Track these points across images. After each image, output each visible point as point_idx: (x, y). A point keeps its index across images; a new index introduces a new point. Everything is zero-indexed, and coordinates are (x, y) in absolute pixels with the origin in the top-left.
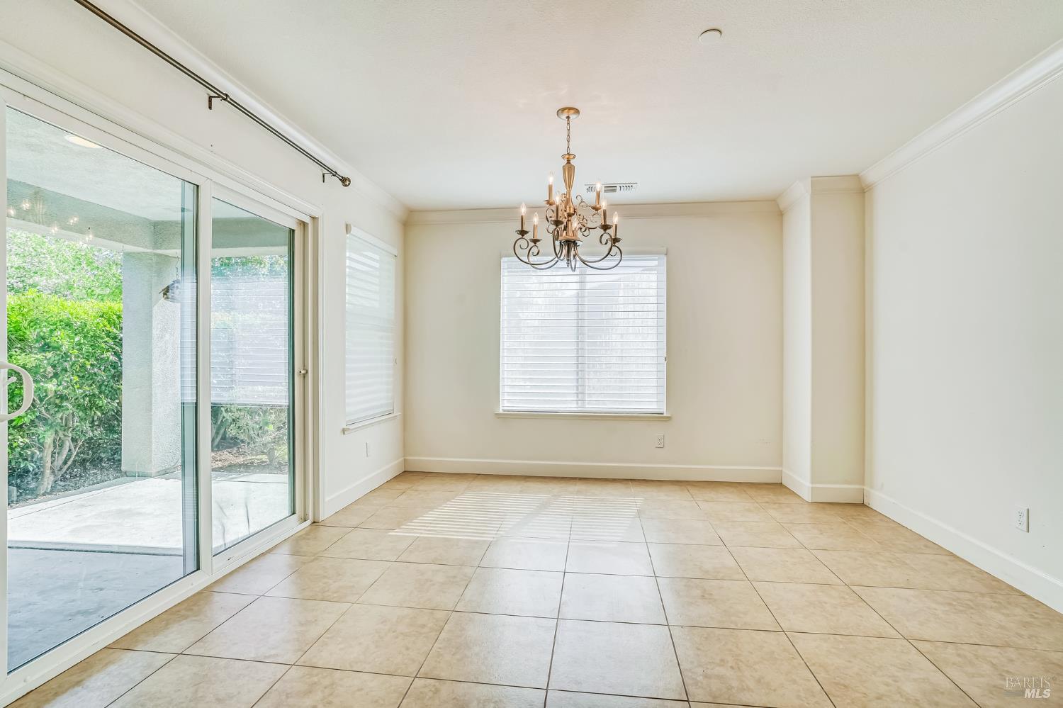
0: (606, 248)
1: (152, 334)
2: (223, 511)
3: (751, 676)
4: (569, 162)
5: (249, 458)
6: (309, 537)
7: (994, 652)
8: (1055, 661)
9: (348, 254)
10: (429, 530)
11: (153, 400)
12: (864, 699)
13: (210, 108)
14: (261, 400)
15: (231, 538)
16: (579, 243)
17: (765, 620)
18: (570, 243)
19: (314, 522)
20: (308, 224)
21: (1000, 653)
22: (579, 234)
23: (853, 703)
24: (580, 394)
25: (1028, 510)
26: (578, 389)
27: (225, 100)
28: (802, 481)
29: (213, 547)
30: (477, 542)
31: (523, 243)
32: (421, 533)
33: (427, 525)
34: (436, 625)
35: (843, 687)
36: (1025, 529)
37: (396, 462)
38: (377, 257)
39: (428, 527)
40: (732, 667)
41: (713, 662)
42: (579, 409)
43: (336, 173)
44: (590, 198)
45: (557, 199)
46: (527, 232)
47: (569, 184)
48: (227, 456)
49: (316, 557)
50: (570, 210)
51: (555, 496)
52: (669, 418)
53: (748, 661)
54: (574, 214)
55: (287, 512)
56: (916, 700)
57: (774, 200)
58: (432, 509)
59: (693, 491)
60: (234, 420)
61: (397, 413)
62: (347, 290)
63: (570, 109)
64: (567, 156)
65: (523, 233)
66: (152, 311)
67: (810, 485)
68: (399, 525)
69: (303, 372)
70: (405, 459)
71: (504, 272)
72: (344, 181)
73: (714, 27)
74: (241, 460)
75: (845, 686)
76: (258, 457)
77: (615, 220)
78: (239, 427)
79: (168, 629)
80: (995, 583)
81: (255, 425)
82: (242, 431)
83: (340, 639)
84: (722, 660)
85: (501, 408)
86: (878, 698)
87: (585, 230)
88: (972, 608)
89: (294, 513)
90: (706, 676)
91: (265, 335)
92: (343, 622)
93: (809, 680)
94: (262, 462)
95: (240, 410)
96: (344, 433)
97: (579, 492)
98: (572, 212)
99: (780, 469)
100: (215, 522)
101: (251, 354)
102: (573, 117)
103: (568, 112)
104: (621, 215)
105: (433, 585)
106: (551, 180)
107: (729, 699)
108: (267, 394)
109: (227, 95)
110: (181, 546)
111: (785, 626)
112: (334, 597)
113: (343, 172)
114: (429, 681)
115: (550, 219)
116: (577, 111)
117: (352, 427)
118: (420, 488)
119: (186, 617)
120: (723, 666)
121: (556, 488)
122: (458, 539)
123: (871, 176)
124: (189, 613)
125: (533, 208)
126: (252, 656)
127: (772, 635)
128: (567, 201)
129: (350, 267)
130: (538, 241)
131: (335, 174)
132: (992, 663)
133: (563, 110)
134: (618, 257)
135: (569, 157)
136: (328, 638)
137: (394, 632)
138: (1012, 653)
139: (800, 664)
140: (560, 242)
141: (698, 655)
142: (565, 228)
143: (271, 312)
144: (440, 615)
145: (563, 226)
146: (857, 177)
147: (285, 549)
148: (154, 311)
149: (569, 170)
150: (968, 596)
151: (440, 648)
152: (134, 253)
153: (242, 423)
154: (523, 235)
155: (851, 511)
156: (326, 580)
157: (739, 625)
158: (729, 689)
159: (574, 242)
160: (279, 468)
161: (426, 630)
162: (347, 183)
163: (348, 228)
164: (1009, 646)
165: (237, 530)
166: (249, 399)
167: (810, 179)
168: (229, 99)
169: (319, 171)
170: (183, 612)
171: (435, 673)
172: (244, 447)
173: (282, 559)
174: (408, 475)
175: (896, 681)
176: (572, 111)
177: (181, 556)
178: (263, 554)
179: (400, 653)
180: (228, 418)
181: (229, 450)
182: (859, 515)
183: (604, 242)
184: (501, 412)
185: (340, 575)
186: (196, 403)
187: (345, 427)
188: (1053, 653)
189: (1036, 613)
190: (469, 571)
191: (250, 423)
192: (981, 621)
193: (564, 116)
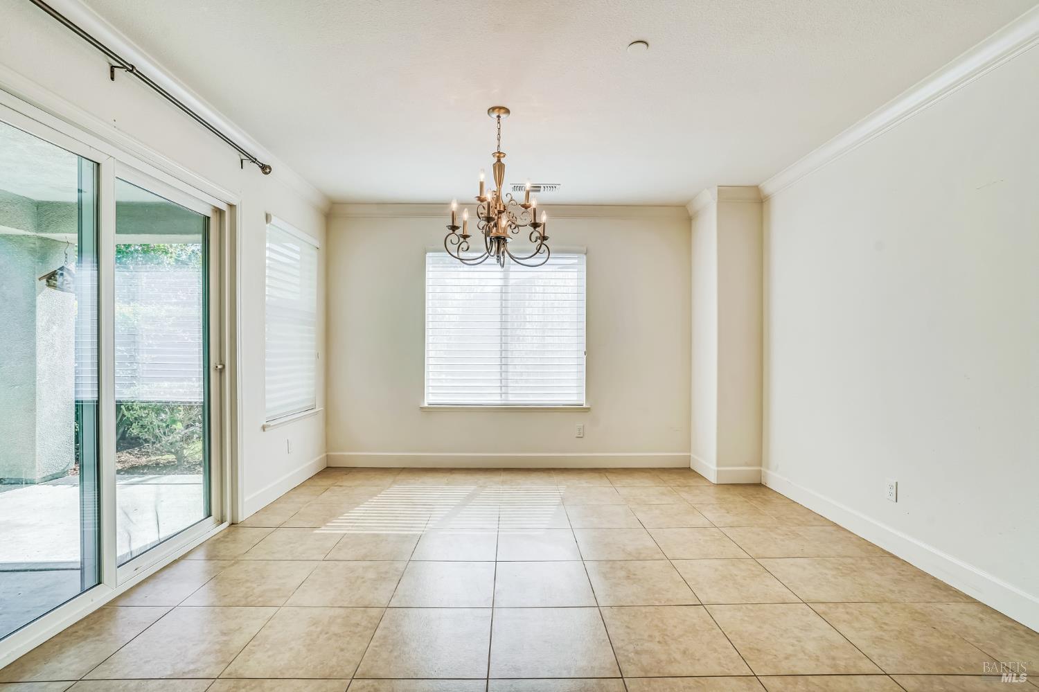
0: (534, 246)
1: (35, 325)
2: (129, 518)
3: (677, 649)
4: (499, 160)
5: (153, 458)
6: (227, 539)
7: (874, 607)
8: (919, 611)
9: (268, 245)
10: (357, 526)
11: (37, 399)
12: (774, 660)
13: (112, 78)
14: (168, 396)
15: (137, 546)
16: (509, 240)
17: (684, 595)
18: (500, 240)
19: (232, 524)
20: (224, 211)
21: (879, 608)
22: (509, 231)
23: (766, 665)
24: (504, 387)
25: (897, 483)
26: (501, 383)
27: (131, 71)
28: (709, 465)
29: (118, 555)
30: (406, 536)
31: (454, 238)
32: (349, 530)
33: (355, 521)
34: (371, 623)
35: (756, 651)
36: (895, 500)
37: (318, 458)
38: (297, 248)
39: (355, 523)
40: (659, 642)
41: (641, 639)
42: (503, 402)
43: (256, 159)
44: (520, 197)
45: (489, 196)
46: (458, 228)
47: (499, 181)
48: (129, 458)
49: (236, 561)
50: (500, 207)
51: (481, 486)
52: (588, 409)
53: (673, 635)
54: (504, 212)
55: (202, 515)
56: (817, 656)
57: (684, 206)
58: (358, 504)
59: (612, 477)
60: (136, 419)
61: (320, 408)
62: (267, 282)
63: (500, 108)
64: (498, 155)
65: (454, 228)
66: (35, 300)
67: (716, 469)
68: (325, 521)
69: (219, 367)
70: (327, 455)
71: (429, 268)
72: (265, 169)
73: (642, 40)
74: (144, 460)
75: (758, 650)
76: (164, 457)
77: (543, 218)
78: (142, 426)
79: (62, 653)
80: (870, 548)
81: (160, 423)
82: (146, 430)
83: (268, 646)
84: (650, 636)
85: (426, 402)
86: (786, 658)
87: (515, 228)
88: (855, 571)
89: (209, 515)
90: (637, 653)
91: (171, 329)
92: (270, 627)
93: (727, 648)
94: (169, 462)
95: (145, 408)
96: (264, 430)
97: (503, 483)
98: (502, 209)
99: (689, 454)
100: (119, 529)
101: (155, 348)
102: (503, 116)
103: (499, 111)
104: (550, 215)
105: (364, 582)
106: (482, 177)
107: (659, 672)
108: (174, 391)
109: (133, 67)
110: (78, 558)
111: (703, 599)
112: (259, 602)
113: (264, 158)
114: (366, 681)
115: (480, 215)
116: (507, 111)
117: (272, 423)
118: (345, 484)
119: (85, 638)
120: (651, 641)
121: (482, 479)
122: (386, 534)
123: (769, 188)
124: (91, 633)
125: (463, 205)
126: (167, 673)
127: (692, 609)
128: (498, 198)
129: (270, 258)
130: (468, 236)
131: (254, 160)
132: (872, 617)
133: (493, 109)
134: (546, 255)
135: (499, 155)
136: (254, 646)
137: (327, 633)
138: (887, 607)
139: (718, 633)
140: (491, 239)
141: (628, 633)
142: (496, 225)
143: (177, 304)
144: (374, 612)
145: (492, 223)
146: (756, 188)
147: (200, 555)
148: (37, 301)
149: (499, 168)
150: (850, 560)
151: (376, 647)
152: (11, 235)
153: (145, 422)
154: (454, 231)
155: (751, 491)
156: (249, 584)
157: (663, 602)
158: (658, 663)
159: (504, 239)
160: (191, 469)
161: (360, 629)
162: (268, 170)
163: (268, 218)
164: (885, 601)
165: (145, 536)
166: (154, 396)
167: (716, 189)
168: (135, 71)
169: (237, 156)
170: (81, 632)
171: (373, 673)
172: (148, 447)
173: (197, 566)
174: (331, 471)
175: (799, 641)
176: (502, 111)
177: (77, 569)
178: (175, 562)
179: (334, 656)
180: (129, 416)
181: (129, 451)
182: (757, 494)
183: (533, 239)
184: (426, 405)
185: (263, 578)
186: (98, 402)
187: (265, 423)
188: (917, 604)
189: (903, 571)
190: (401, 566)
191: (156, 423)
192: (863, 582)
193: (495, 115)
